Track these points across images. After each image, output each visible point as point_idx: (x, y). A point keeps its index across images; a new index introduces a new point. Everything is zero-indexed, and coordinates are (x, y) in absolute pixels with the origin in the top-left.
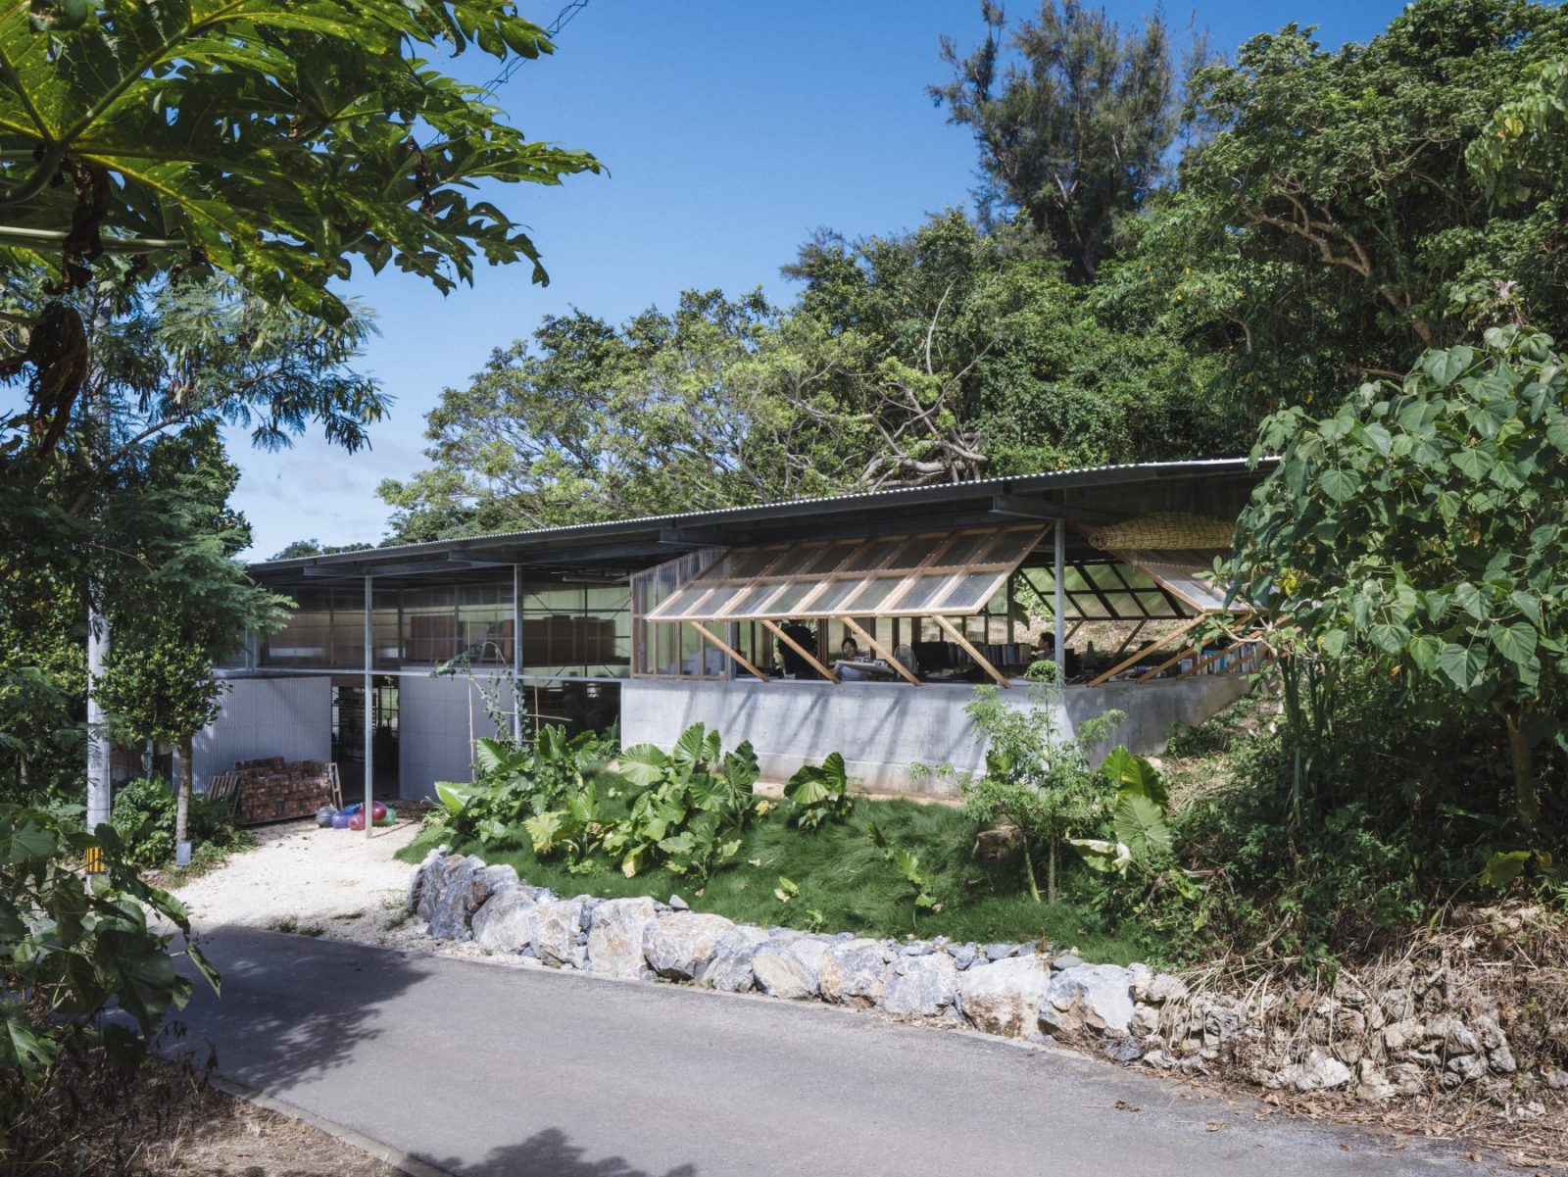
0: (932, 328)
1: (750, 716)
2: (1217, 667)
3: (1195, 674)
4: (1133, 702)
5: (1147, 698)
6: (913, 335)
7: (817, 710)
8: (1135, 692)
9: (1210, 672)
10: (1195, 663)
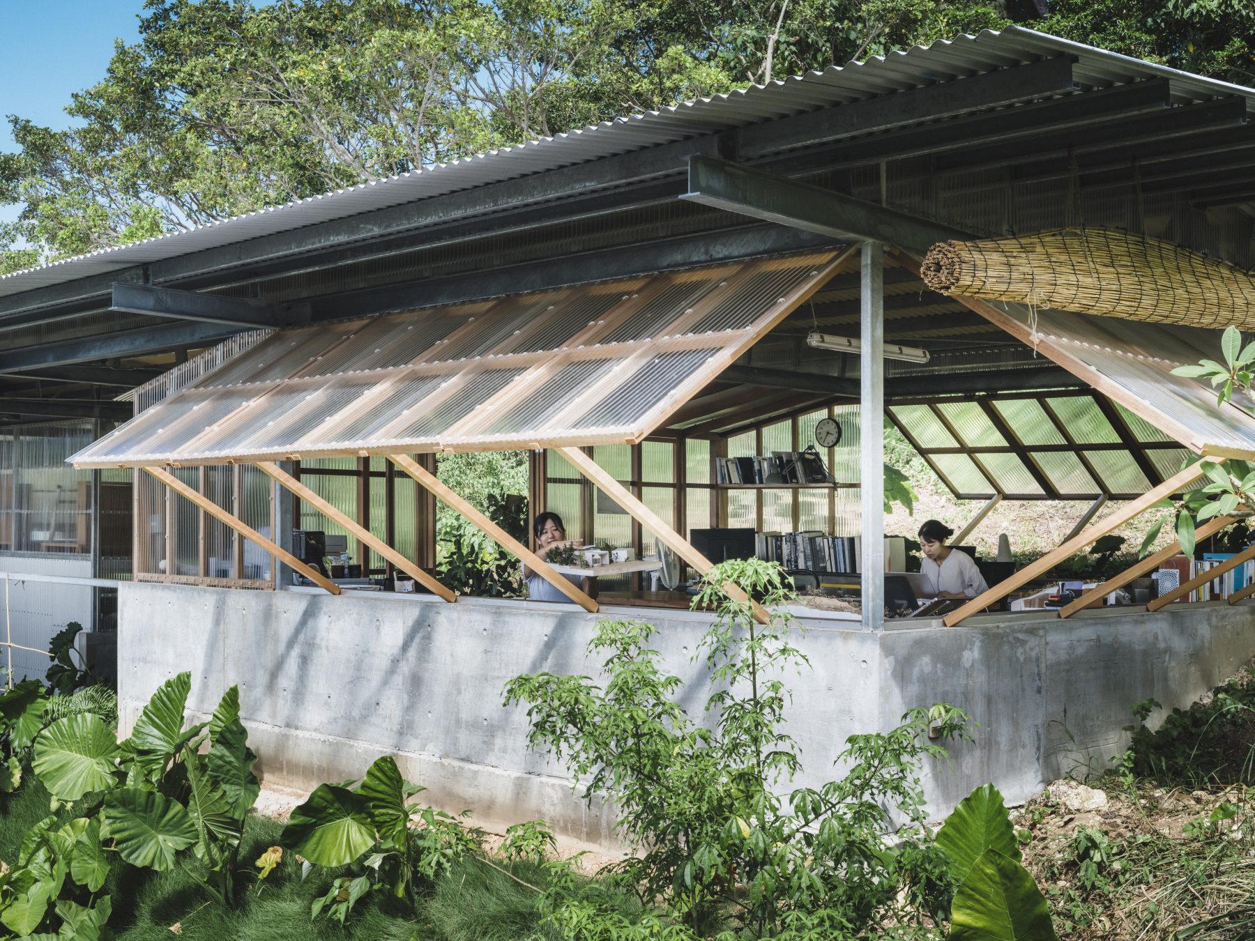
0: (774, 37)
1: (305, 660)
2: (1229, 588)
3: (1185, 598)
4: (1050, 657)
5: (1080, 650)
6: (744, 47)
7: (412, 653)
8: (1053, 637)
9: (1215, 597)
10: (1184, 577)
